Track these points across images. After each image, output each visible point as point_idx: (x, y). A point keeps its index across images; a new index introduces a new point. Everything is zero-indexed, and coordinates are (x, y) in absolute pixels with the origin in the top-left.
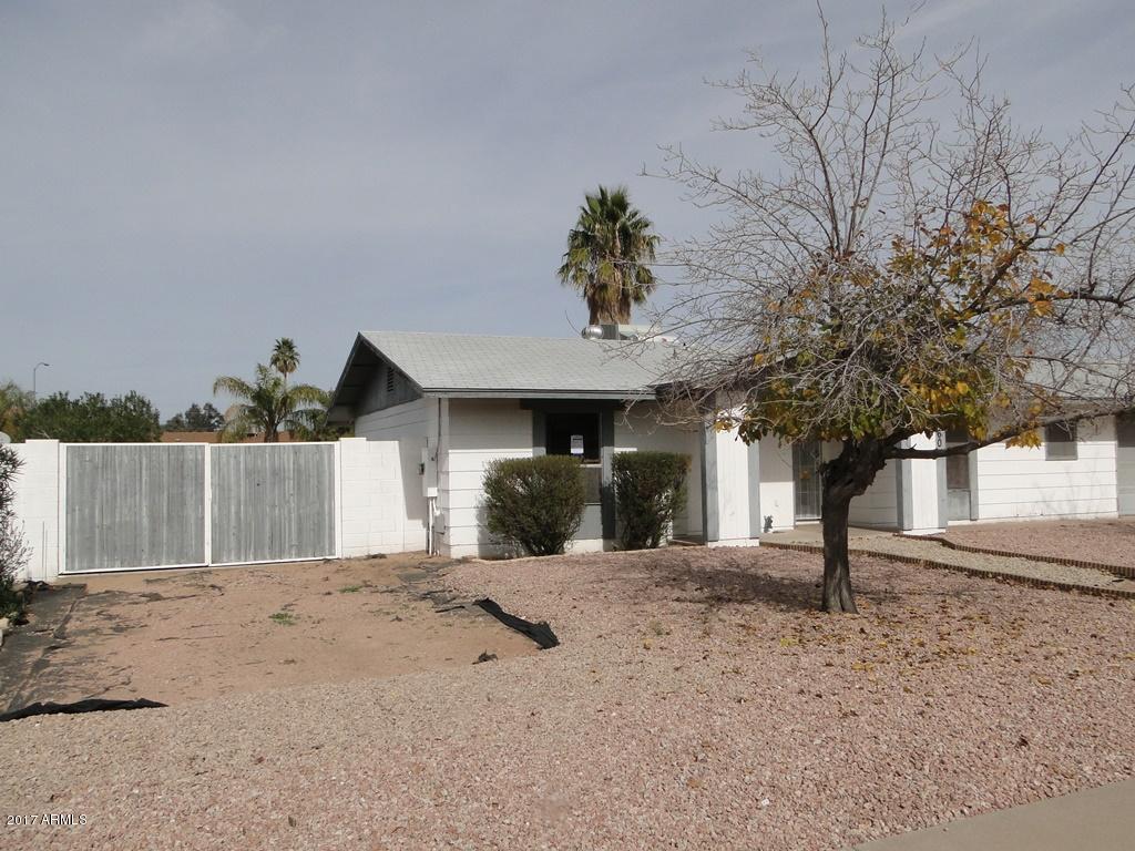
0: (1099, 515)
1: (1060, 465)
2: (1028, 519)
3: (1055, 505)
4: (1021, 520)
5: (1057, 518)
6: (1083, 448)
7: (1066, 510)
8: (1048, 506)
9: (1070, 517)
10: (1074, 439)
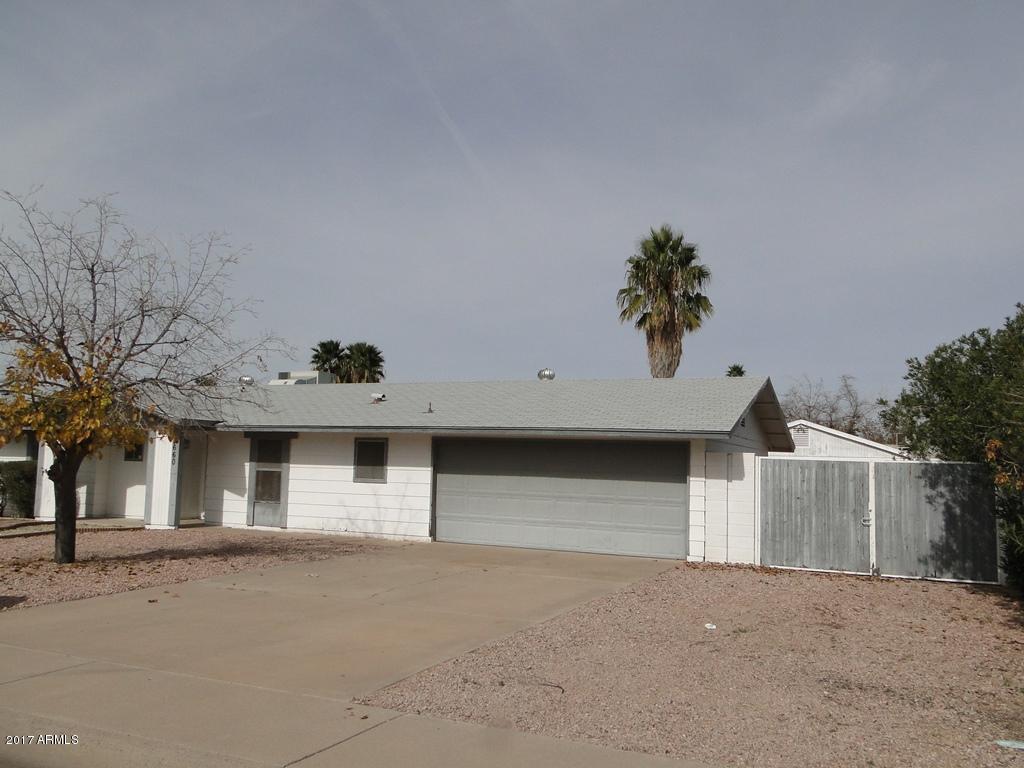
0: (407, 538)
1: (367, 488)
2: (333, 533)
3: (360, 523)
4: (326, 533)
5: (362, 535)
6: (393, 472)
7: (371, 528)
8: (353, 524)
9: (376, 536)
10: (386, 464)
